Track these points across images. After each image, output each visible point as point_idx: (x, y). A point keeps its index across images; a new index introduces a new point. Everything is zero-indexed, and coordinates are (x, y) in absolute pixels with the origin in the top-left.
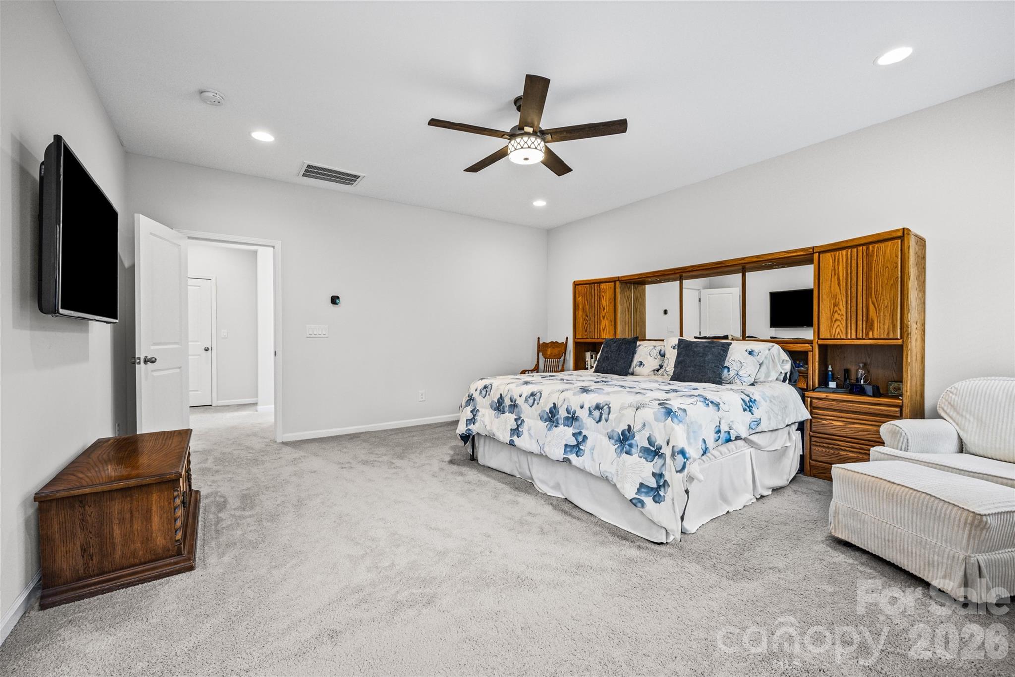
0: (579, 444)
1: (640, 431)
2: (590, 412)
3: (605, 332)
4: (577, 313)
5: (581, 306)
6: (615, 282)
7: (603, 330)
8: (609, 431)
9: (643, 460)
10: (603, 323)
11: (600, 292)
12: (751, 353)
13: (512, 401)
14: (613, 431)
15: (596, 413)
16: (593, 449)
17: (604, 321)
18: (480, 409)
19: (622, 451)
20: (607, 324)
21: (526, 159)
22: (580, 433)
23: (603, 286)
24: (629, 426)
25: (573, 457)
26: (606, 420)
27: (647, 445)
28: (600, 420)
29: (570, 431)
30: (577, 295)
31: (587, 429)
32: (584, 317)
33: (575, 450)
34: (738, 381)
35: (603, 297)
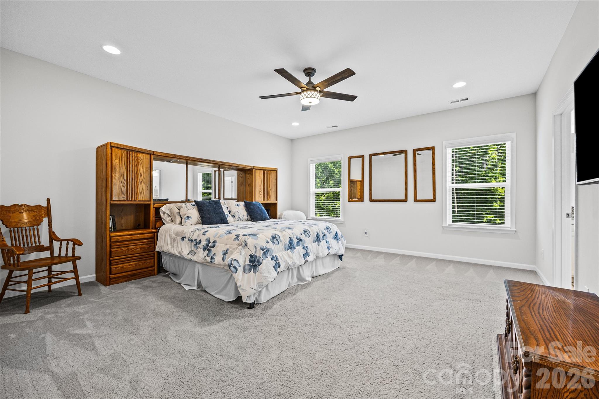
3: (142, 195)
4: (113, 175)
5: (118, 169)
6: (150, 154)
7: (141, 193)
10: (141, 187)
11: (137, 159)
13: (298, 239)
17: (142, 186)
18: (276, 255)
20: (144, 188)
21: (310, 103)
23: (140, 155)
30: (114, 158)
32: (121, 179)
35: (141, 164)
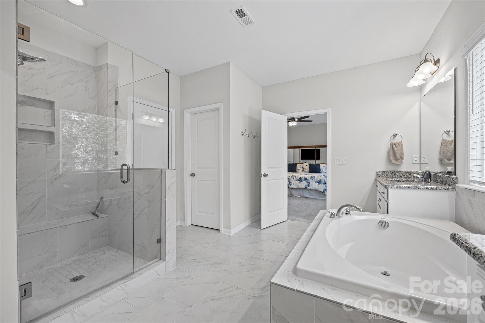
0: (308, 184)
1: (322, 180)
2: (310, 178)
8: (315, 181)
9: (324, 185)
12: (324, 166)
14: (316, 181)
15: (312, 178)
16: (312, 185)
19: (319, 184)
22: (308, 182)
24: (320, 180)
25: (308, 187)
26: (315, 179)
27: (324, 182)
28: (313, 179)
29: (306, 182)
31: (310, 181)
33: (308, 185)
34: (323, 172)
